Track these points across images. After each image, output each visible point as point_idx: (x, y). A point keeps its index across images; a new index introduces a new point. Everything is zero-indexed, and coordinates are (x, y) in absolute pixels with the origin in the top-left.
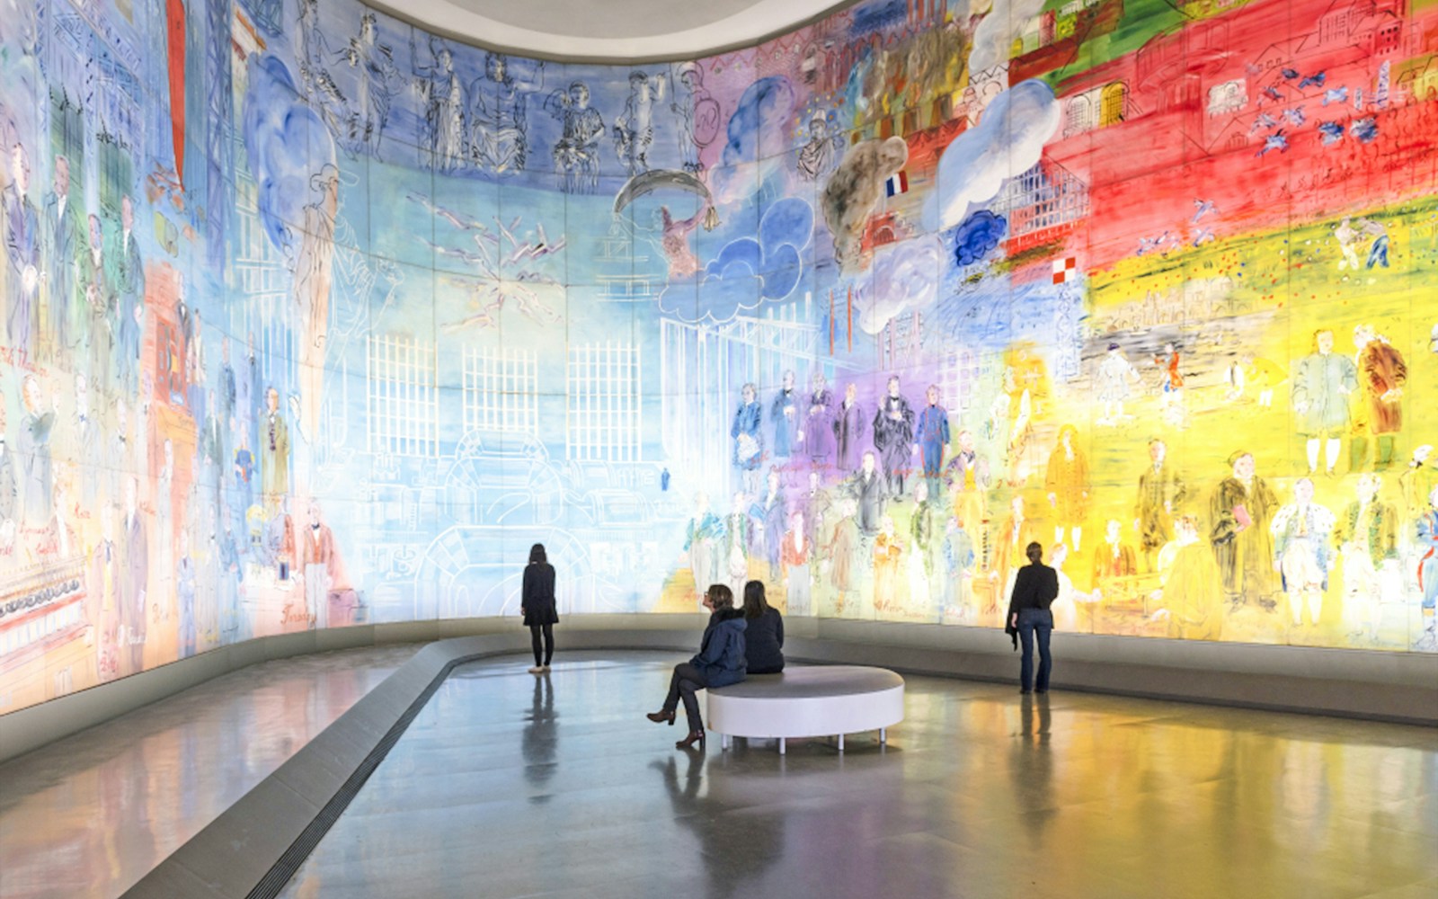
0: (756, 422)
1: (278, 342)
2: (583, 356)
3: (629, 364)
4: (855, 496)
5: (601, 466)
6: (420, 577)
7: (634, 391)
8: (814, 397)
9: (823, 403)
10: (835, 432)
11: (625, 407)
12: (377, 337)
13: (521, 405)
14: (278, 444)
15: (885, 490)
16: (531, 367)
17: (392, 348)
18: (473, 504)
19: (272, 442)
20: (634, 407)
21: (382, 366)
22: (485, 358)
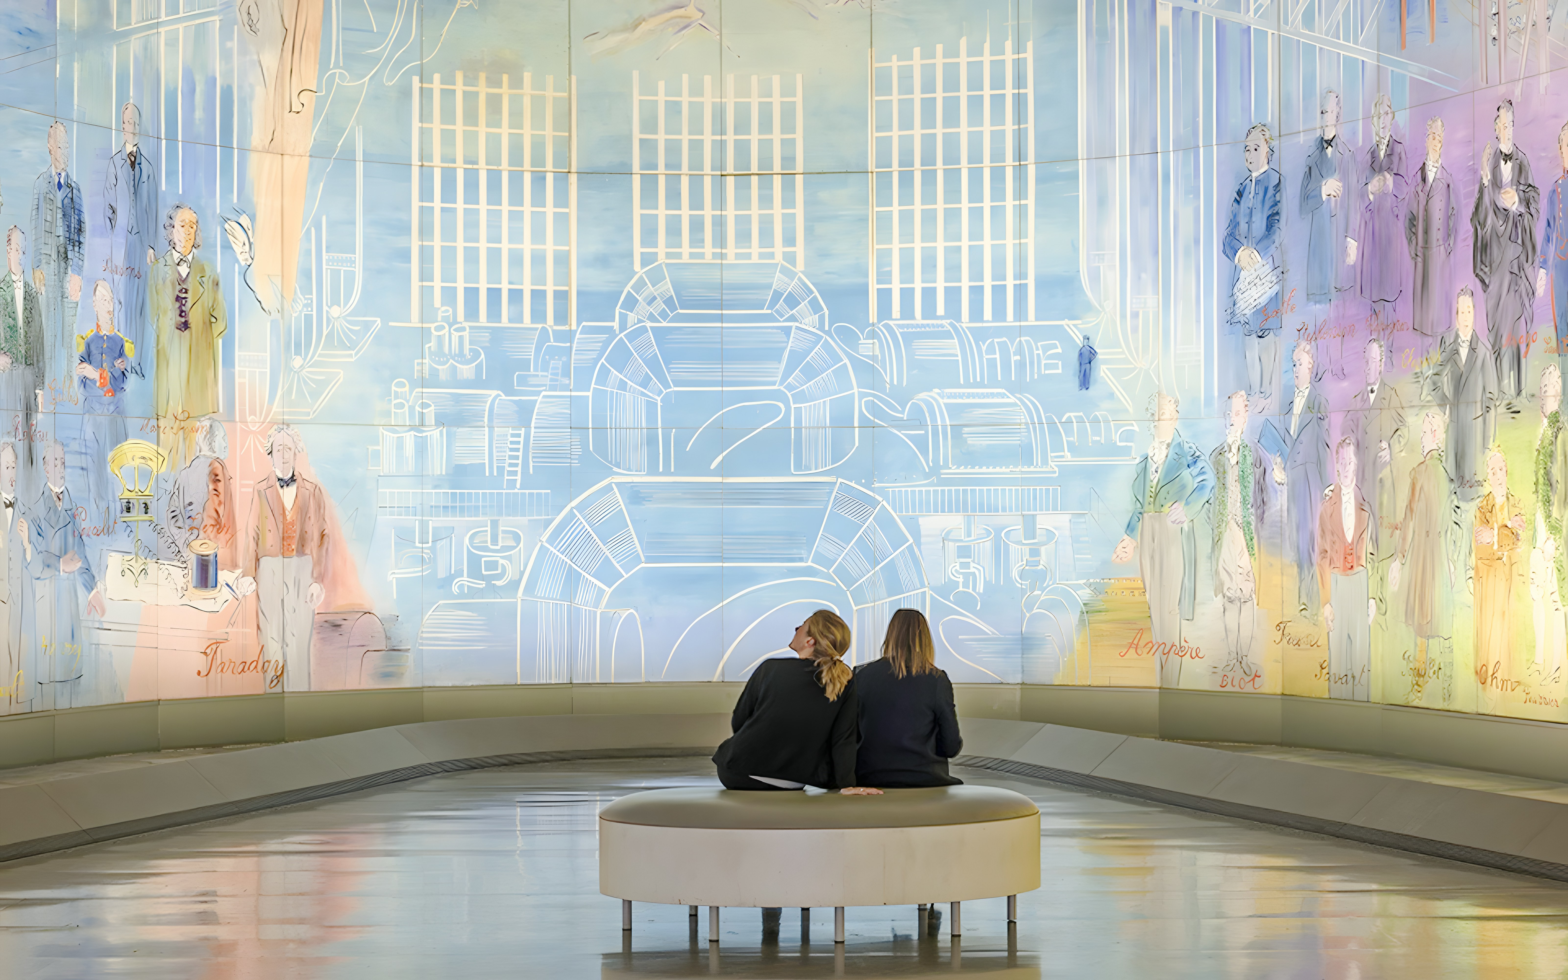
0: (1272, 220)
1: (199, 114)
2: (906, 76)
3: (1009, 91)
4: (1443, 402)
5: (947, 335)
6: (530, 588)
7: (1020, 155)
8: (1374, 155)
9: (1389, 169)
10: (1410, 241)
11: (998, 193)
12: (437, 77)
13: (766, 200)
14: (195, 317)
15: (1493, 387)
16: (788, 112)
17: (470, 98)
18: (652, 429)
19: (182, 314)
20: (1020, 193)
21: (448, 138)
22: (685, 100)
